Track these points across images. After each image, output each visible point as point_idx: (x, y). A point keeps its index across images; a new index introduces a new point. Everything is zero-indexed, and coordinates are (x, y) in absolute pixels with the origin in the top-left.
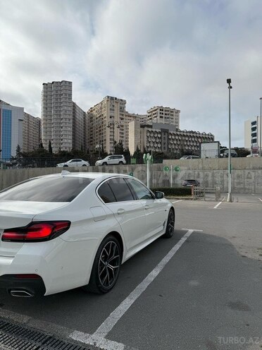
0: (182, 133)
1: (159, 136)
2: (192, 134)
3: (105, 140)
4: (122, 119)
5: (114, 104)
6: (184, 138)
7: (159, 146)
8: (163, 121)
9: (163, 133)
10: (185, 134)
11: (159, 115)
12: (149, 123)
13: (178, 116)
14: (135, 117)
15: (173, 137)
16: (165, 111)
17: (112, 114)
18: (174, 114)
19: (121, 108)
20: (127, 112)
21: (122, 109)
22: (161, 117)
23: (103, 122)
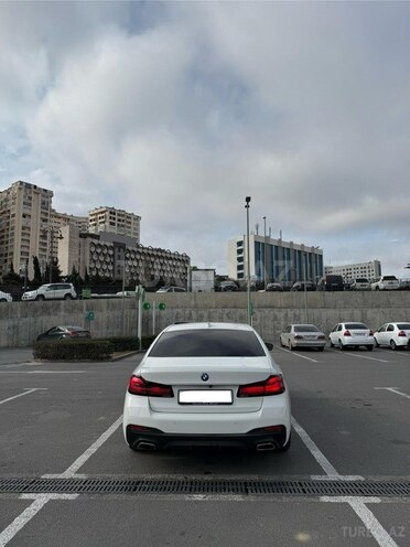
0: (145, 251)
1: (111, 252)
2: (159, 254)
3: (12, 254)
4: (45, 220)
5: (33, 195)
6: (148, 258)
7: (111, 268)
8: (115, 230)
9: (117, 250)
10: (150, 252)
11: (108, 220)
12: (91, 230)
13: (138, 225)
14: (67, 219)
15: (133, 256)
16: (119, 215)
17: (27, 212)
18: (132, 221)
19: (44, 203)
20: (54, 211)
21: (46, 205)
22: (112, 224)
23: (8, 224)
